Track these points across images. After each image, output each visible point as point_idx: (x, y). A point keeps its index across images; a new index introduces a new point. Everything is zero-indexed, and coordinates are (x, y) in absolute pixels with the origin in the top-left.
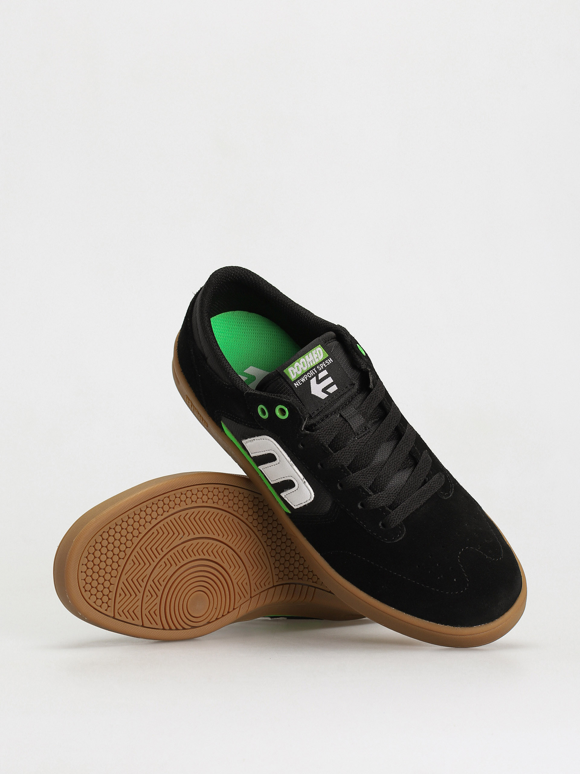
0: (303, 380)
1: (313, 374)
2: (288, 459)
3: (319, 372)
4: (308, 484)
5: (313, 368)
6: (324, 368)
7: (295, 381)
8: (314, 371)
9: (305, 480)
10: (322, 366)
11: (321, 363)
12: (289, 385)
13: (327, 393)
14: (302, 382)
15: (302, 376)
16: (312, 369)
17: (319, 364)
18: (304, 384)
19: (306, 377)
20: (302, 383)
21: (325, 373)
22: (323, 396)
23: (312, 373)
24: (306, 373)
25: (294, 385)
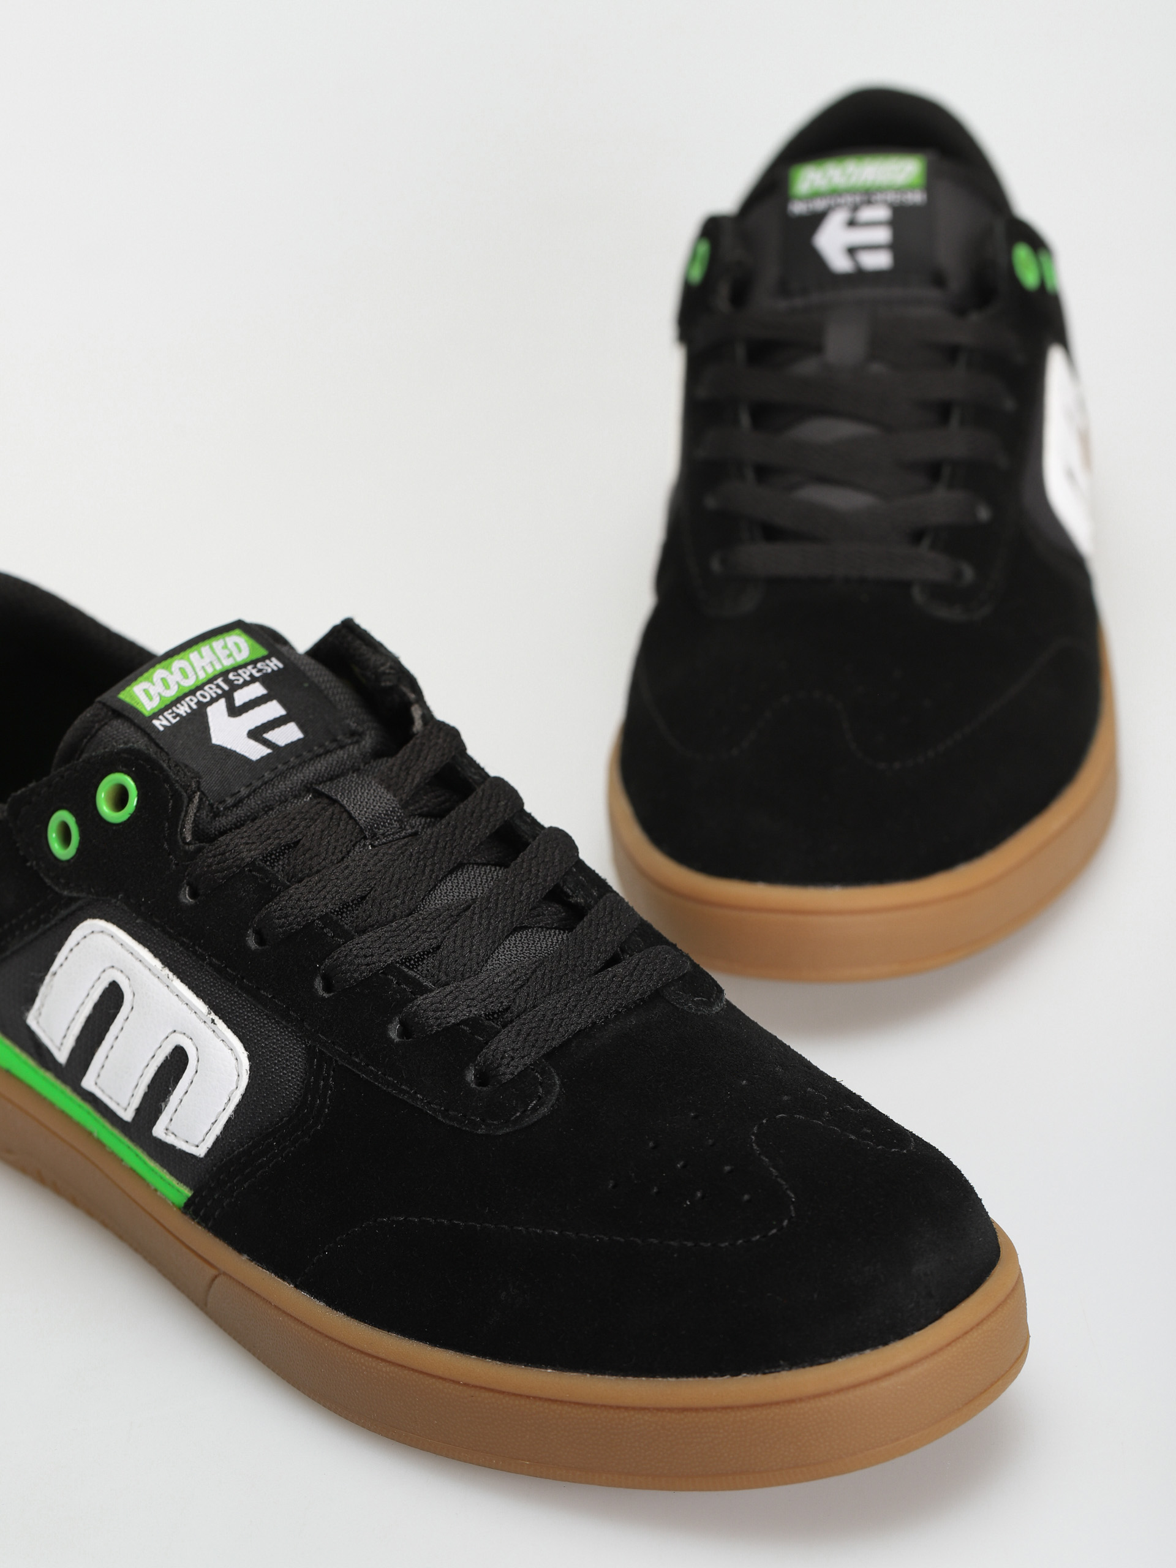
0: (183, 709)
1: (216, 692)
2: (156, 963)
3: (234, 687)
4: (225, 1026)
5: (215, 678)
6: (253, 679)
7: (156, 715)
8: (218, 686)
9: (213, 1016)
10: (245, 674)
11: (244, 666)
12: (139, 728)
13: (267, 743)
14: (178, 715)
15: (178, 700)
16: (210, 681)
17: (235, 669)
18: (184, 720)
19: (192, 702)
20: (178, 719)
21: (257, 690)
22: (255, 751)
23: (210, 691)
24: (192, 692)
25: (154, 727)
